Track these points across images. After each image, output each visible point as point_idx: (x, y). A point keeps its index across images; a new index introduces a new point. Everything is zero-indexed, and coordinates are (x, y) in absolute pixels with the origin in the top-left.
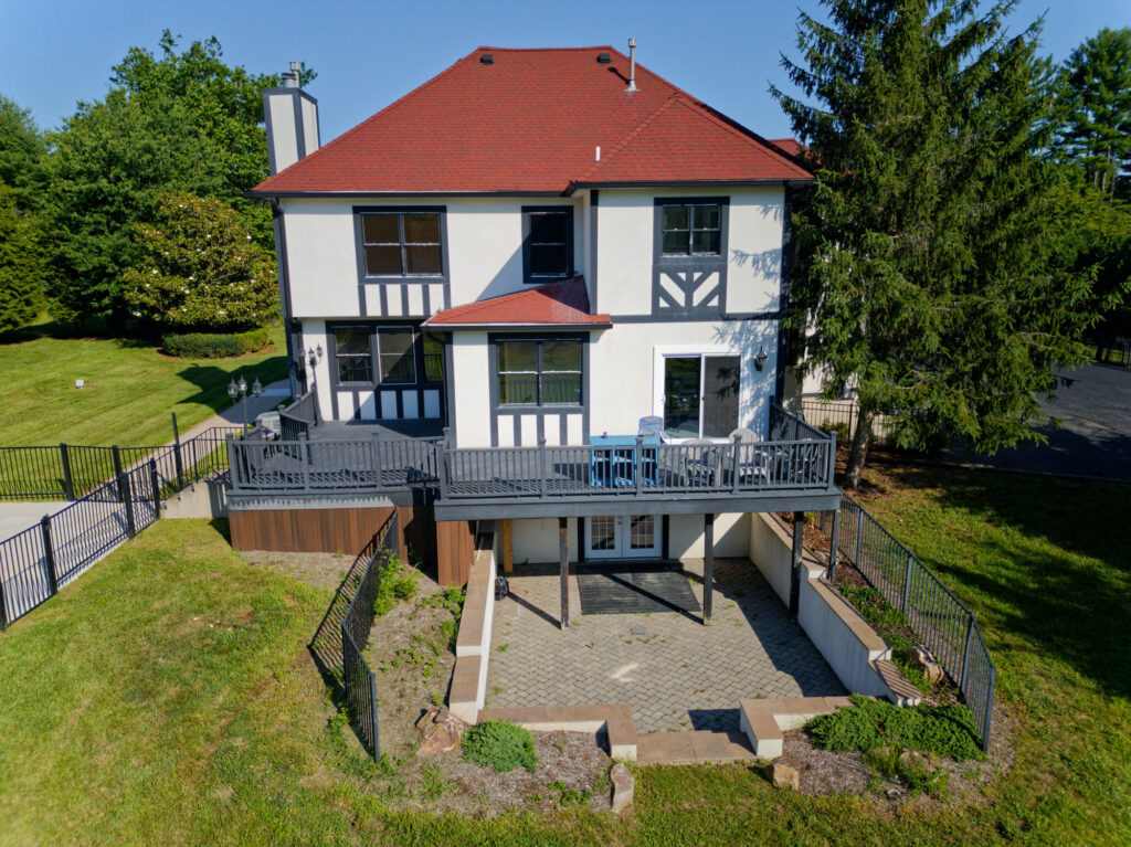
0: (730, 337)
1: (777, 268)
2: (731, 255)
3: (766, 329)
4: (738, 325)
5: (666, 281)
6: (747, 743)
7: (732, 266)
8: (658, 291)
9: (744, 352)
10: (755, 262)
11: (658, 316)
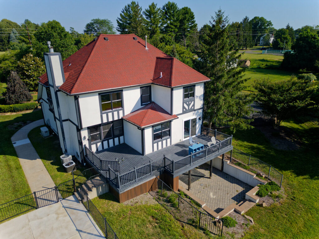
0: (195, 114)
1: (202, 98)
2: (195, 97)
3: (201, 111)
4: (196, 111)
5: (185, 105)
6: (251, 201)
7: (196, 99)
8: (184, 107)
9: (197, 117)
10: (199, 98)
11: (183, 113)
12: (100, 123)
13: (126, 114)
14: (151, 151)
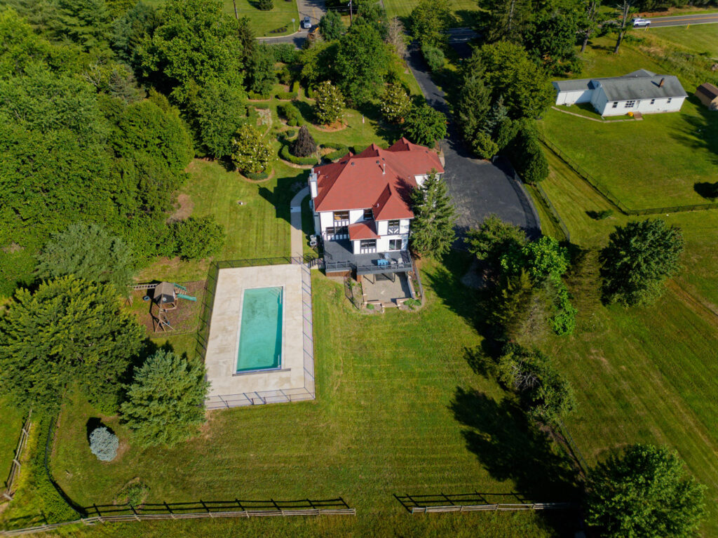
0: (400, 237)
1: (408, 227)
2: (401, 226)
3: (406, 235)
4: (402, 235)
5: (390, 230)
6: (396, 304)
7: (401, 228)
8: (388, 232)
9: (402, 239)
10: (405, 227)
11: (388, 235)
12: (332, 226)
13: (351, 223)
14: (359, 253)
